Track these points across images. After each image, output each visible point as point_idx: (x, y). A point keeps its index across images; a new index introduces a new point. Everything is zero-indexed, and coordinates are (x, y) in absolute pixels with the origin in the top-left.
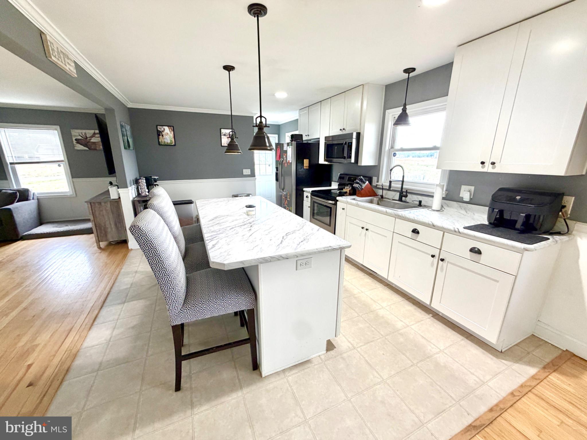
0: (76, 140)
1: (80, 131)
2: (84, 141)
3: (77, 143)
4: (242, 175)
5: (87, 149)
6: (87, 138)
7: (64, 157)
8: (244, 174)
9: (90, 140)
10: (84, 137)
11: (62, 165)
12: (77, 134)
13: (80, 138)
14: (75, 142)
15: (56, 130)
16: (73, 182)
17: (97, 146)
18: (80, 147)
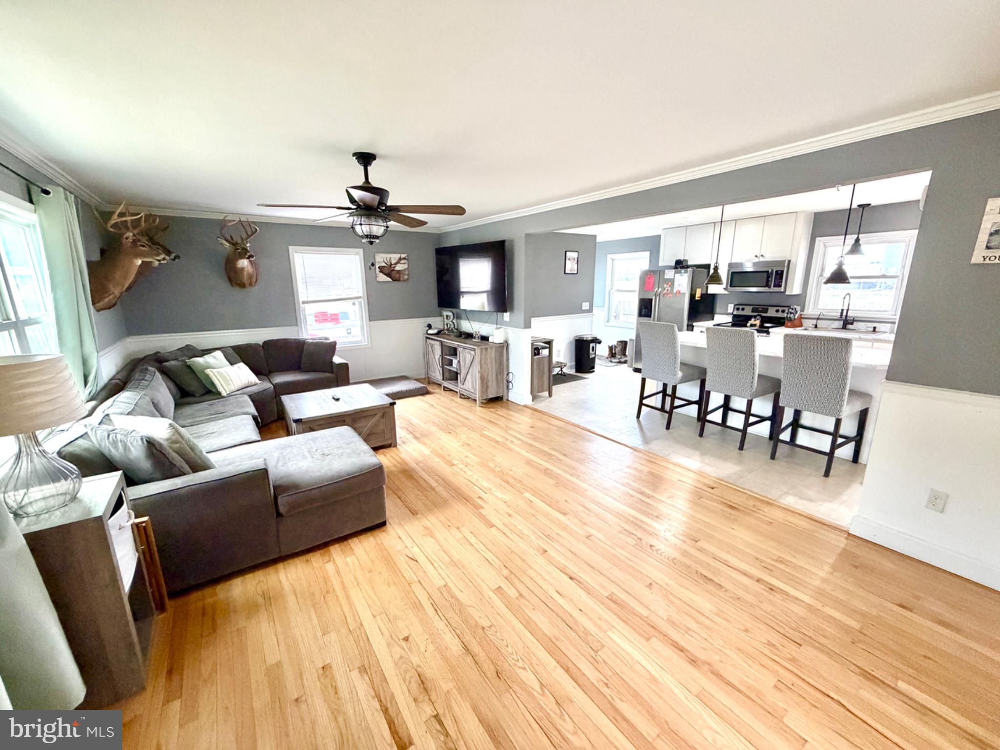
0: (379, 268)
1: (385, 256)
2: (389, 271)
3: (381, 272)
4: (580, 311)
5: (389, 279)
6: (391, 265)
7: (363, 293)
8: (583, 308)
9: (394, 267)
10: (389, 263)
11: (357, 303)
12: (381, 259)
13: (384, 264)
14: (378, 270)
15: (357, 254)
16: (370, 327)
17: (402, 276)
18: (382, 278)
